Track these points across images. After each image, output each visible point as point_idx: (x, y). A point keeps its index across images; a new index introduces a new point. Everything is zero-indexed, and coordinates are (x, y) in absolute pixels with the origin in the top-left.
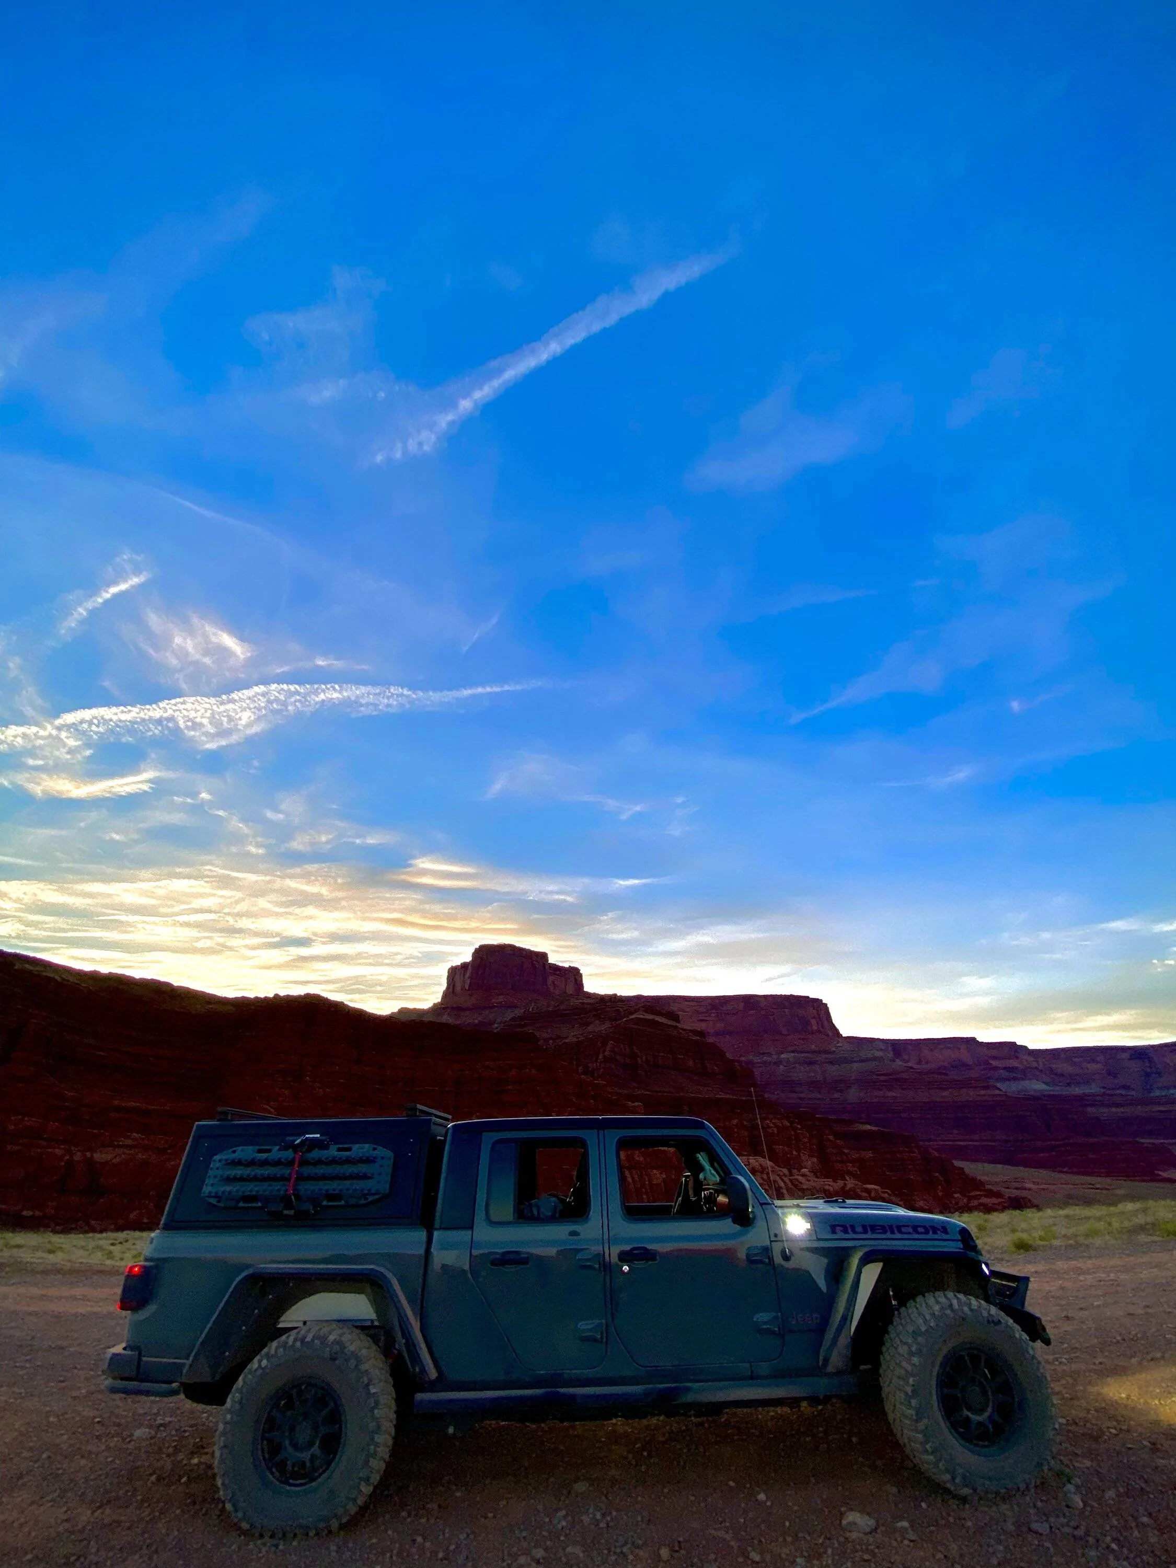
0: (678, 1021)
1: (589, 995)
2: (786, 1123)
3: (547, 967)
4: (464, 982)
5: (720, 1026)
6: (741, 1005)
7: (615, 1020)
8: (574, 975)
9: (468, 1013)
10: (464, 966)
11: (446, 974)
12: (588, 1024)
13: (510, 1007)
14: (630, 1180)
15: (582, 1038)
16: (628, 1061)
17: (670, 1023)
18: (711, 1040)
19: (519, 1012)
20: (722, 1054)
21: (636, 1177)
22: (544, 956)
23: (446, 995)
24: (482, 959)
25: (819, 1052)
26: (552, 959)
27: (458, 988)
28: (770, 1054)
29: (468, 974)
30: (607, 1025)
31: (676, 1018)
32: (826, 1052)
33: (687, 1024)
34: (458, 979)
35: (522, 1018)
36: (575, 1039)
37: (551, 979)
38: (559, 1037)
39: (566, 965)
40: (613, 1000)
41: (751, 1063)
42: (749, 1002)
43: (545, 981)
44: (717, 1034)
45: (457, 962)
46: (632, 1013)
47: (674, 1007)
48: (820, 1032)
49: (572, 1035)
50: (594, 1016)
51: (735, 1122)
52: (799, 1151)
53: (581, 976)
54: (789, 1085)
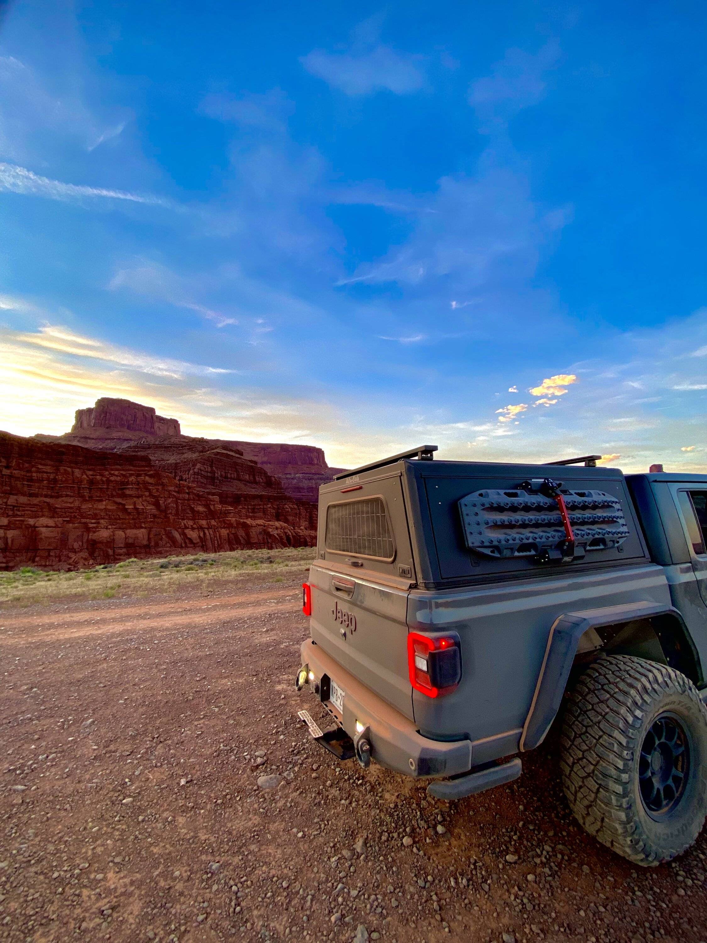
0: (242, 454)
1: (184, 437)
2: (296, 507)
3: (155, 418)
4: (90, 421)
5: (265, 459)
6: (279, 449)
7: (202, 452)
8: (174, 424)
9: (93, 441)
10: (89, 411)
11: (74, 415)
12: (183, 453)
13: (127, 440)
14: (208, 534)
15: (178, 461)
16: (209, 474)
17: (237, 455)
18: (259, 466)
19: (132, 444)
20: (265, 473)
21: (211, 533)
22: (152, 410)
23: (75, 428)
24: (104, 407)
25: (315, 474)
26: (158, 413)
27: (85, 425)
28: (290, 474)
29: (93, 416)
30: (197, 454)
31: (241, 454)
32: (319, 474)
33: (248, 456)
34: (85, 418)
35: (135, 447)
36: (174, 461)
37: (157, 425)
38: (163, 460)
39: (169, 418)
40: (201, 442)
41: (280, 478)
42: (284, 448)
43: (152, 427)
44: (263, 463)
45: (84, 407)
46: (213, 449)
47: (239, 448)
48: (317, 464)
49: (172, 459)
50: (188, 449)
51: (269, 506)
52: (300, 519)
53: (179, 425)
54: (298, 489)
